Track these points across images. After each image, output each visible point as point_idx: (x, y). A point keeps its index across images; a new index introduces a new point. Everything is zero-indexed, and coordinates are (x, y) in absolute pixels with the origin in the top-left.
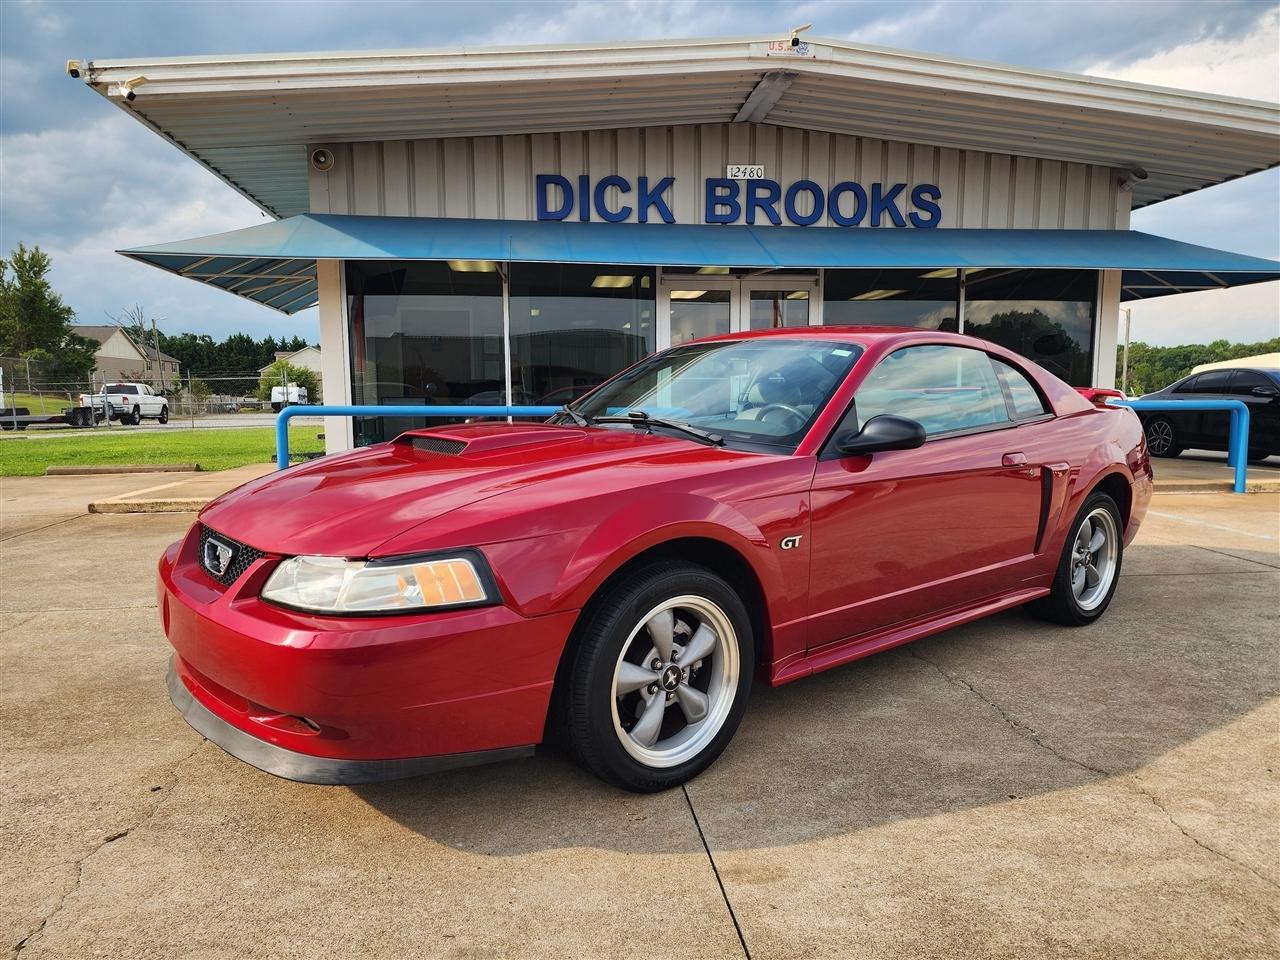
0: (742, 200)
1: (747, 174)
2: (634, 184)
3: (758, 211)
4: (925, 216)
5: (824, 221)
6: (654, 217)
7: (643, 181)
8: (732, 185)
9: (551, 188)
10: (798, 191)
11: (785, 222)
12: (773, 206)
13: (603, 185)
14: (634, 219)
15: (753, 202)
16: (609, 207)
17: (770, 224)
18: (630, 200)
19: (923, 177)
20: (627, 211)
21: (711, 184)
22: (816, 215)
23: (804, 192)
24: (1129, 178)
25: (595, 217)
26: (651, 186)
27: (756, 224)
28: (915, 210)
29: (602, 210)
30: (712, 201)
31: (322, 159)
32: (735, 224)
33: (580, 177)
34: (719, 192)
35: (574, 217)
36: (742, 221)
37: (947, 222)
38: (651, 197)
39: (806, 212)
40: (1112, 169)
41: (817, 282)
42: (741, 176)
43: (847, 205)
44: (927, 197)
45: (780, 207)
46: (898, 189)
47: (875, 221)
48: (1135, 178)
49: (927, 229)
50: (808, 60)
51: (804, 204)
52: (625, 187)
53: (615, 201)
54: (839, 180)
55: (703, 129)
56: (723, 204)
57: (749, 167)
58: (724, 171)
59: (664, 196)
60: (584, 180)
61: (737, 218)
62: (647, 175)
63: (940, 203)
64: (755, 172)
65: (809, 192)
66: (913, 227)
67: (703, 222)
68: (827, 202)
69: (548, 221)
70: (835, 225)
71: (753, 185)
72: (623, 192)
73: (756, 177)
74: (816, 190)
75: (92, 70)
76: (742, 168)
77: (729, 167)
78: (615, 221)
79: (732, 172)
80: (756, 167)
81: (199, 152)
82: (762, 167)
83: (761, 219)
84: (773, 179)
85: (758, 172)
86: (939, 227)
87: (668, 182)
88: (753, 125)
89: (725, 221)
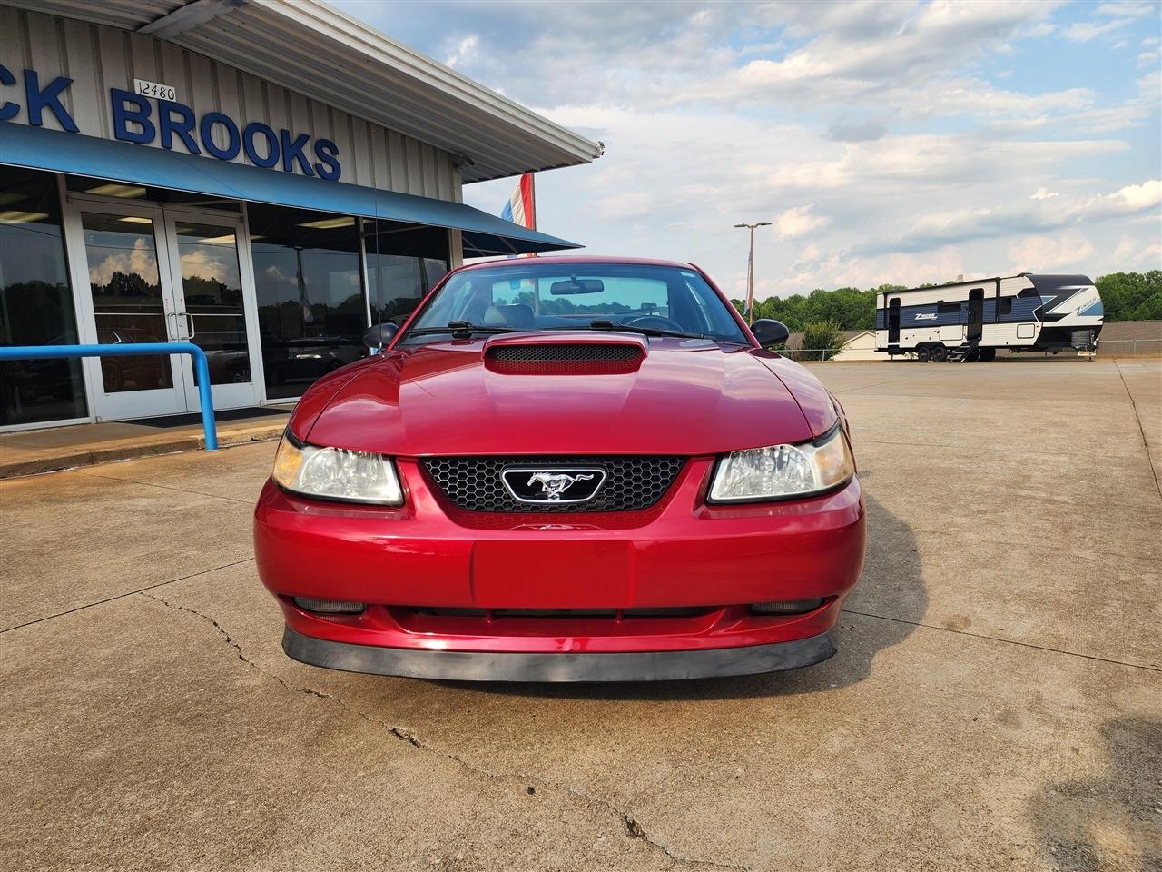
0: (154, 119)
1: (158, 93)
2: (19, 78)
3: (175, 137)
4: (328, 169)
5: (241, 159)
6: (50, 122)
7: (30, 76)
8: (142, 101)
10: (212, 122)
11: (204, 154)
12: (189, 133)
14: (23, 119)
15: (167, 127)
17: (186, 151)
18: (16, 96)
19: (322, 133)
20: (13, 108)
21: (117, 97)
22: (233, 151)
23: (218, 125)
24: (462, 162)
26: (42, 84)
27: (174, 150)
28: (319, 162)
30: (119, 117)
32: (150, 145)
34: (127, 106)
36: (157, 144)
37: (345, 178)
38: (43, 96)
39: (223, 146)
40: (449, 153)
41: (241, 219)
42: (151, 94)
43: (261, 146)
44: (327, 151)
45: (196, 135)
46: (303, 139)
47: (288, 167)
48: (467, 164)
49: (330, 180)
51: (220, 138)
54: (249, 120)
55: (100, 30)
56: (134, 121)
57: (159, 86)
58: (131, 84)
59: (61, 98)
61: (152, 139)
62: (35, 69)
63: (338, 158)
64: (166, 92)
65: (224, 127)
66: (319, 177)
67: (112, 137)
68: (242, 139)
70: (252, 165)
71: (165, 107)
73: (167, 98)
74: (230, 125)
76: (152, 85)
77: (136, 81)
79: (140, 86)
80: (167, 88)
82: (173, 89)
83: (178, 146)
84: (186, 104)
85: (169, 92)
86: (340, 180)
87: (63, 84)
88: (157, 41)
89: (137, 140)
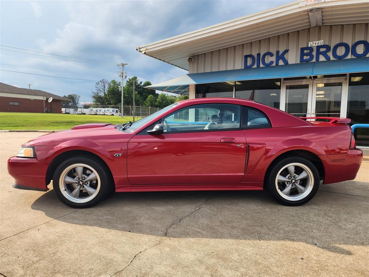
0: (314, 53)
1: (317, 44)
2: (275, 54)
3: (321, 56)
5: (349, 56)
6: (281, 63)
7: (278, 52)
8: (311, 49)
9: (249, 59)
10: (339, 46)
11: (332, 58)
12: (327, 54)
13: (264, 55)
14: (274, 64)
15: (318, 53)
16: (266, 62)
17: (325, 60)
18: (273, 59)
20: (272, 62)
21: (303, 49)
22: (346, 54)
23: (341, 47)
25: (261, 65)
26: (280, 53)
27: (319, 61)
29: (264, 63)
30: (302, 54)
31: (190, 60)
32: (311, 61)
33: (257, 54)
34: (305, 51)
35: (255, 66)
36: (314, 60)
38: (280, 56)
39: (342, 54)
41: (346, 79)
42: (314, 45)
43: (360, 49)
45: (330, 54)
50: (322, 3)
51: (341, 51)
52: (271, 55)
53: (269, 59)
54: (357, 41)
55: (300, 32)
56: (307, 55)
57: (318, 42)
59: (285, 56)
60: (259, 55)
61: (312, 59)
62: (279, 50)
64: (320, 43)
67: (299, 63)
68: (351, 49)
69: (247, 68)
70: (354, 57)
71: (318, 47)
72: (271, 56)
73: (320, 45)
74: (346, 46)
75: (140, 48)
76: (315, 42)
77: (309, 43)
78: (268, 66)
79: (310, 44)
80: (320, 41)
81: (169, 62)
82: (323, 41)
83: (322, 58)
84: (328, 44)
85: (321, 42)
87: (287, 51)
89: (307, 61)
